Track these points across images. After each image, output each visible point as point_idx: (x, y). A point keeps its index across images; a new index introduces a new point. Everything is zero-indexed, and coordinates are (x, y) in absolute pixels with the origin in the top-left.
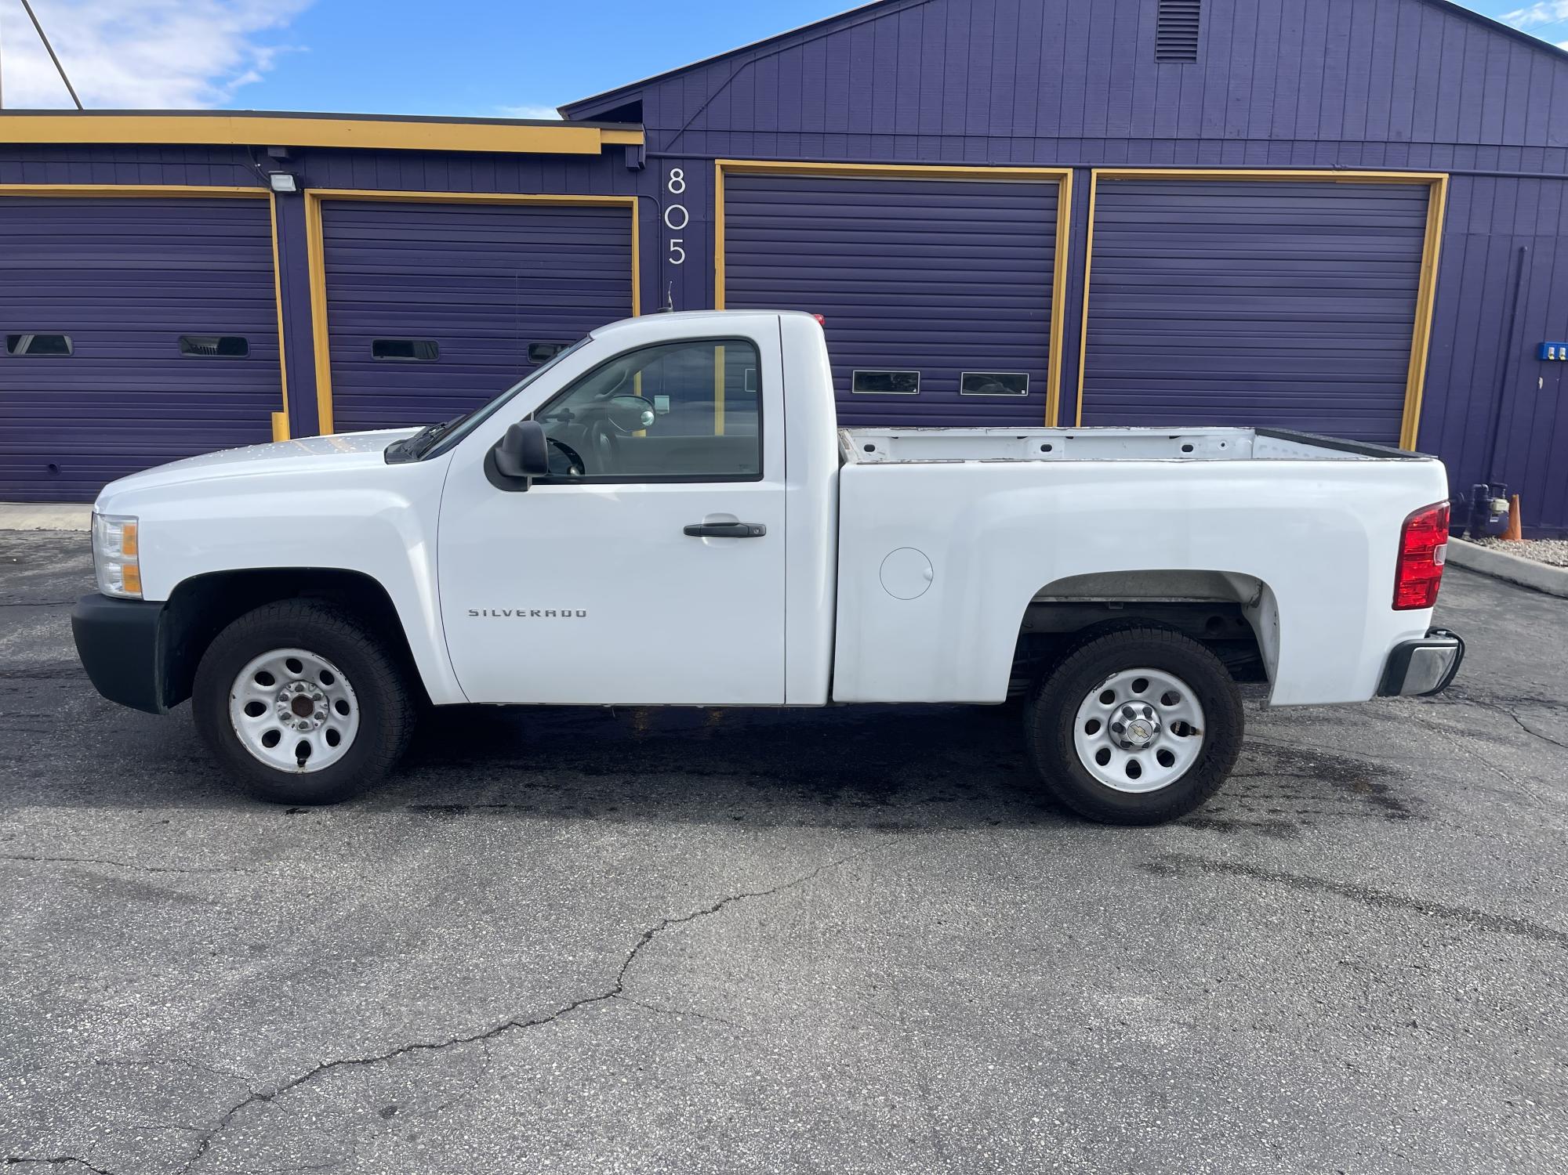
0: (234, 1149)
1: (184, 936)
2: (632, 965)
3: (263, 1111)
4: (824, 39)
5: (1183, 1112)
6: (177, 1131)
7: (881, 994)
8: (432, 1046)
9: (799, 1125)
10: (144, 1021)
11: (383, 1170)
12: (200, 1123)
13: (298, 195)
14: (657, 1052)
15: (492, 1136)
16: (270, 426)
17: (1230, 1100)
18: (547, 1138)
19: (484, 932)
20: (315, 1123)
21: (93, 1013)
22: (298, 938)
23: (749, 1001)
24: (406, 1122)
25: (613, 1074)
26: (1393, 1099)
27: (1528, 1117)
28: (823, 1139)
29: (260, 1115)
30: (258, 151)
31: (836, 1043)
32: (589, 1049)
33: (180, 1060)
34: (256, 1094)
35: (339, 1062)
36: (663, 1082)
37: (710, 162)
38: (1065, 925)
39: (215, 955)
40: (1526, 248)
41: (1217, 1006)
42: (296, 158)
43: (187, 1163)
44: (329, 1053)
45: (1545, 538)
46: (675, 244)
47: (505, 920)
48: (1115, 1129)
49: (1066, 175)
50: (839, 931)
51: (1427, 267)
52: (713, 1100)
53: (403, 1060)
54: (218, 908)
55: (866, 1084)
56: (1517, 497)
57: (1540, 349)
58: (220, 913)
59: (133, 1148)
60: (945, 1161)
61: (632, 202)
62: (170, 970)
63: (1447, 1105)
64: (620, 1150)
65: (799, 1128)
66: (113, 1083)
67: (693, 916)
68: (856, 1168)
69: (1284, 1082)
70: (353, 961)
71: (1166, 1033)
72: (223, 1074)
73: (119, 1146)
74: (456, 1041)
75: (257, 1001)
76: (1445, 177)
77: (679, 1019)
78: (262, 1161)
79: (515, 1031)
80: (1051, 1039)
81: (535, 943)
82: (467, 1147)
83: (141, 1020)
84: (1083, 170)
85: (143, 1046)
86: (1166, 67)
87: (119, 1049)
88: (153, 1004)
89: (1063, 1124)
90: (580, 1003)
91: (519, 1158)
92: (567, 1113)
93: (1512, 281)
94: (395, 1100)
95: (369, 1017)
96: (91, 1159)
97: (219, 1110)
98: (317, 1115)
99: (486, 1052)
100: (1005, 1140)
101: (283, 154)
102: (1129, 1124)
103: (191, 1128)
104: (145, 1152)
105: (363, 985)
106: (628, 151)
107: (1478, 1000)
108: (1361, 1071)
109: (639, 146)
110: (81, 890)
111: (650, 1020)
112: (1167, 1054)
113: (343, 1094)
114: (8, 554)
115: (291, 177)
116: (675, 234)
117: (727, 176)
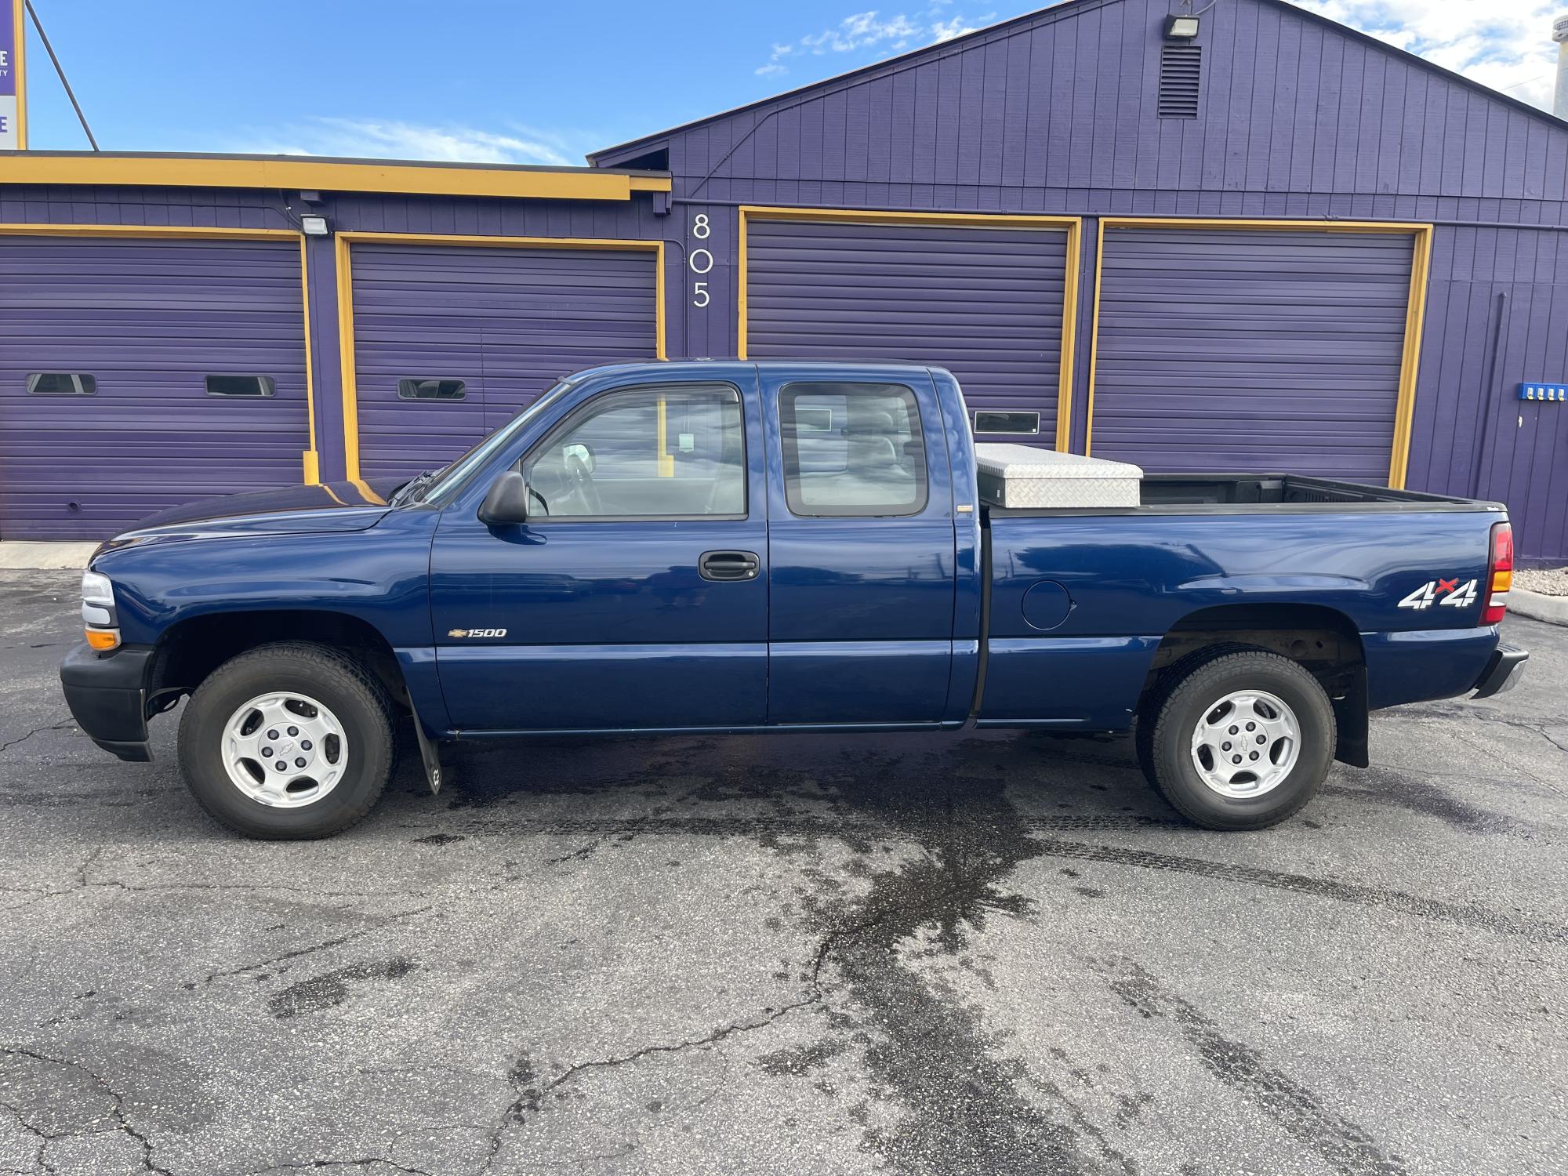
0: (526, 1144)
2: (822, 974)
4: (845, 92)
5: (1372, 1092)
6: (466, 1130)
7: (1062, 996)
8: (668, 1049)
9: (1035, 1111)
10: (389, 1032)
12: (484, 1121)
13: (329, 238)
16: (301, 465)
17: (1409, 1080)
20: (591, 1118)
21: (335, 1027)
22: (499, 954)
24: (675, 1115)
30: (289, 195)
32: (814, 1049)
33: (439, 1066)
34: (524, 1096)
35: (588, 1064)
37: (733, 209)
38: (1206, 931)
39: (428, 970)
40: (1505, 294)
41: (1369, 1000)
42: (328, 201)
43: (488, 1158)
44: (575, 1057)
45: (1527, 569)
46: (700, 288)
47: (687, 934)
49: (1075, 223)
50: (1001, 940)
51: (1412, 311)
53: (647, 1061)
57: (1519, 390)
58: (414, 932)
59: (430, 1147)
60: (1178, 1140)
61: (658, 246)
62: (392, 985)
66: (385, 1089)
67: (859, 929)
69: (1450, 1063)
70: (560, 974)
71: (1332, 1025)
72: (485, 1077)
73: (416, 1146)
74: (688, 1044)
75: (487, 1011)
76: (1430, 227)
77: (885, 1021)
78: (557, 1153)
79: (739, 1033)
80: (1231, 1032)
81: (723, 955)
82: (741, 1136)
83: (385, 1032)
84: (1091, 219)
85: (398, 1055)
86: (1168, 123)
87: (376, 1058)
88: (388, 1017)
90: (788, 1008)
92: (819, 1105)
93: (1492, 325)
94: (655, 1096)
95: (598, 1024)
96: (394, 1159)
97: (495, 1108)
98: (590, 1112)
99: (721, 1053)
100: (1224, 1120)
101: (315, 198)
103: (476, 1126)
104: (444, 1150)
105: (579, 995)
106: (656, 199)
108: (1512, 1051)
109: (666, 193)
110: (270, 914)
112: (1340, 1043)
113: (605, 1092)
114: (45, 593)
115: (323, 221)
116: (700, 278)
117: (748, 222)
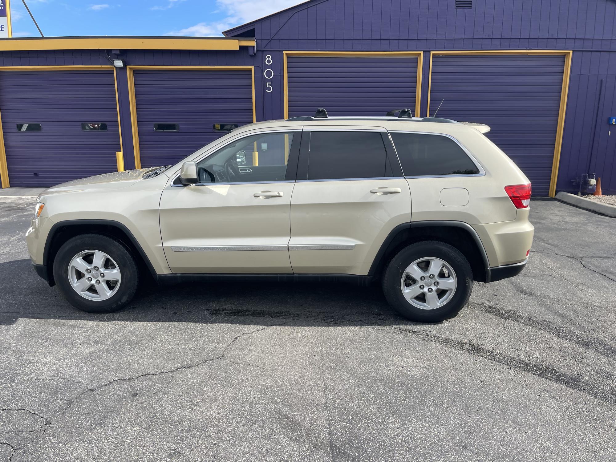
0: (80, 407)
1: (70, 338)
2: (228, 348)
3: (91, 394)
4: (325, 2)
5: (417, 396)
6: (61, 401)
7: (317, 358)
8: (153, 374)
9: (278, 400)
10: (53, 366)
11: (130, 413)
12: (69, 398)
13: (123, 69)
14: (232, 377)
15: (170, 403)
16: (116, 157)
17: (435, 392)
18: (189, 403)
19: (177, 337)
20: (109, 398)
21: (35, 363)
22: (110, 339)
23: (269, 360)
24: (141, 398)
25: (215, 383)
26: (495, 393)
27: (545, 400)
28: (286, 404)
29: (90, 396)
30: (109, 51)
31: (297, 374)
32: (208, 376)
33: (64, 379)
34: (90, 389)
35: (120, 379)
36: (233, 386)
37: (281, 52)
39: (80, 344)
40: (604, 80)
41: (439, 362)
42: (123, 54)
43: (63, 411)
44: (117, 376)
45: (611, 195)
46: (269, 85)
48: (391, 401)
49: (420, 54)
50: (306, 337)
51: (564, 88)
52: (249, 392)
53: (142, 378)
54: (83, 329)
55: (305, 387)
56: (600, 179)
57: (609, 120)
58: (84, 331)
59: (45, 406)
60: (328, 411)
61: (252, 68)
62: (64, 349)
63: (515, 395)
64: (214, 407)
65: (278, 401)
66: (40, 386)
67: (254, 332)
68: (296, 413)
69: (456, 387)
70: (129, 347)
71: (417, 371)
72: (79, 383)
73: (40, 406)
74: (162, 373)
75: (94, 359)
76: (571, 52)
77: (242, 366)
78: (89, 410)
79: (183, 369)
80: (375, 373)
81: (195, 341)
82: (161, 406)
83: (52, 366)
84: (427, 52)
85: (52, 374)
86: (459, 10)
87: (43, 375)
88: (57, 360)
89: (373, 400)
90: (208, 360)
91: (178, 409)
92: (197, 396)
94: (137, 391)
95: (132, 365)
96: (30, 409)
97: (76, 394)
98: (110, 396)
99: (172, 376)
100: (351, 405)
101: (118, 52)
102: (396, 400)
103: (66, 400)
104: (49, 407)
105: (131, 354)
106: (249, 49)
107: (537, 361)
108: (486, 383)
109: (254, 46)
110: (35, 323)
111: (232, 366)
112: (416, 377)
113: (120, 389)
114: (19, 207)
115: (121, 61)
116: (269, 80)
117: (288, 58)
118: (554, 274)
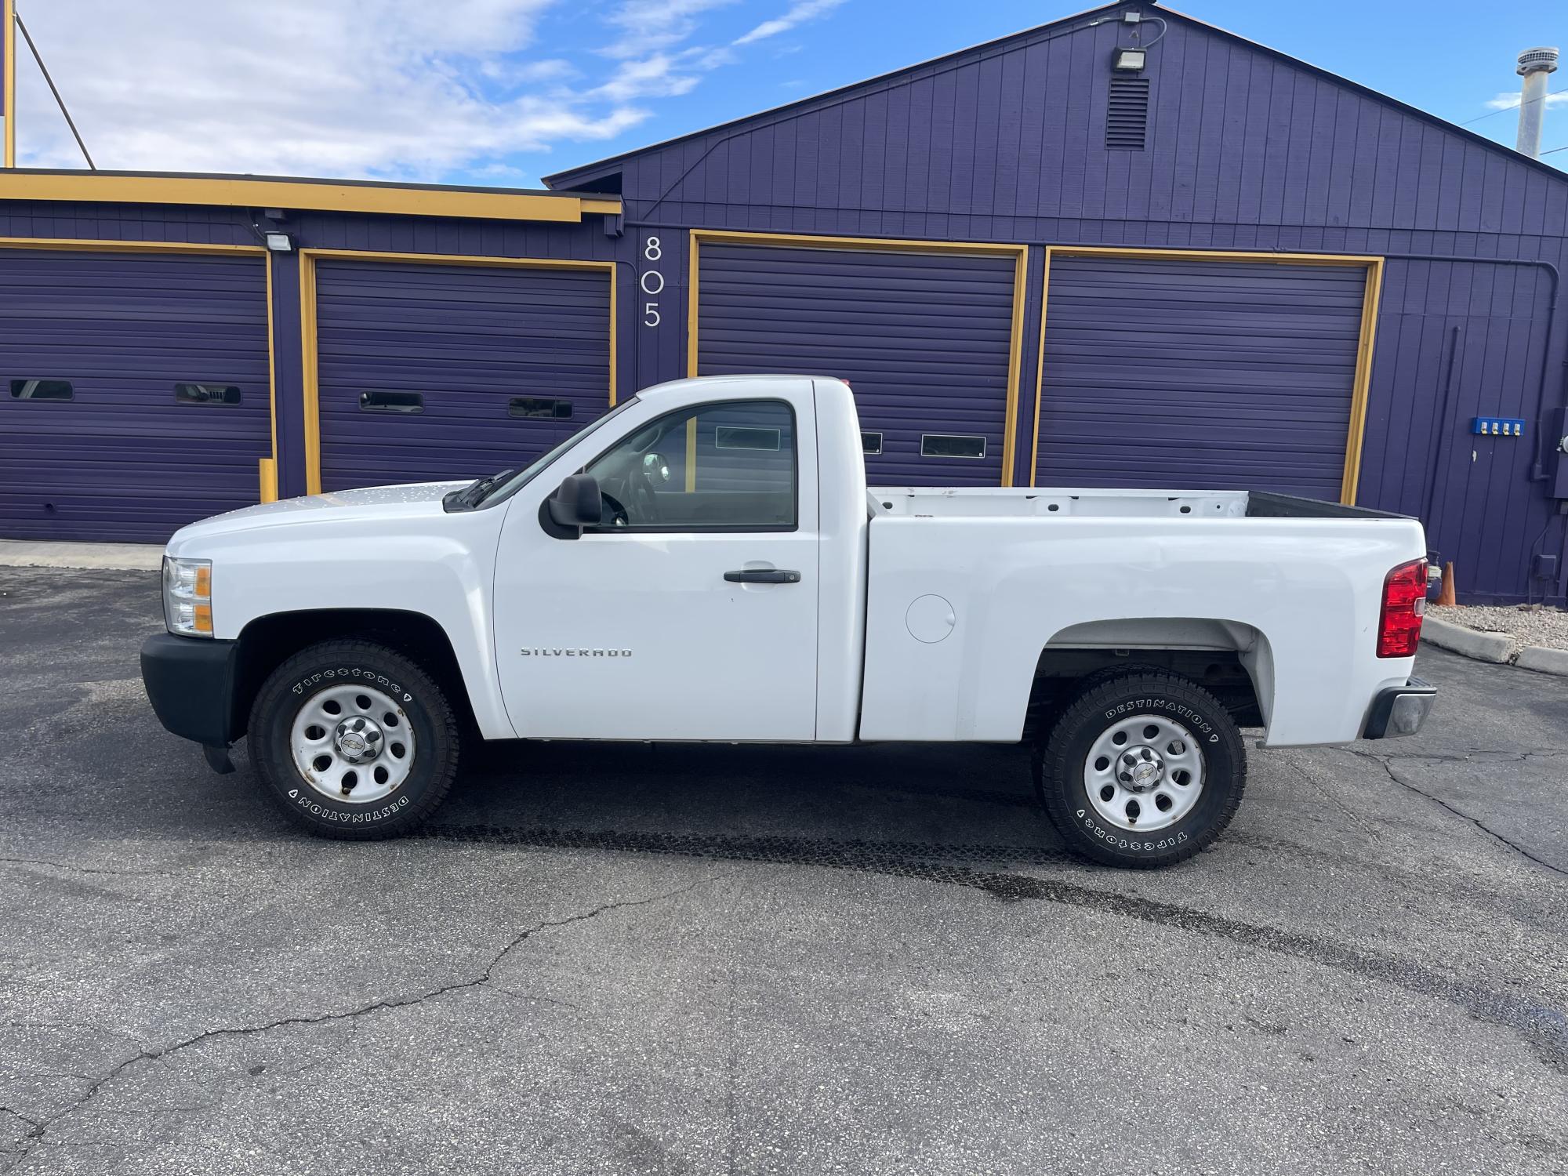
0: (118, 1094)
1: (105, 926)
2: (503, 959)
3: (148, 1067)
4: (793, 120)
5: (952, 1083)
6: (73, 1079)
7: (719, 986)
8: (307, 1021)
9: (614, 1088)
10: (59, 993)
11: (242, 1114)
12: (93, 1073)
13: (293, 254)
14: (506, 1029)
15: (343, 1091)
16: (257, 472)
17: (997, 1075)
18: (390, 1094)
19: (376, 930)
20: (192, 1077)
21: (15, 985)
22: (207, 931)
23: (600, 990)
24: (270, 1078)
25: (462, 1045)
26: (1141, 1079)
27: (1257, 1099)
28: (631, 1099)
29: (146, 1069)
30: (256, 213)
31: (667, 1025)
32: (445, 1026)
33: (85, 1025)
34: (146, 1053)
35: (222, 1031)
36: (504, 1052)
37: (685, 231)
38: (903, 934)
39: (130, 942)
40: (1459, 328)
41: (1015, 1002)
42: (292, 220)
43: (77, 1104)
44: (215, 1024)
45: (1480, 604)
46: (651, 308)
47: (398, 920)
48: (888, 1096)
49: (1022, 251)
50: (698, 935)
51: (1364, 345)
52: (544, 1067)
53: (277, 1030)
54: (139, 904)
55: (683, 1057)
56: (1451, 565)
57: (1474, 424)
58: (141, 908)
59: (31, 1090)
60: (732, 1118)
61: (611, 267)
62: (89, 953)
63: (1189, 1086)
64: (451, 1104)
65: (613, 1090)
66: (24, 1040)
67: (570, 920)
68: (653, 1121)
69: (1050, 1063)
70: (252, 951)
71: (961, 1022)
72: (120, 1036)
73: (19, 1089)
74: (329, 1017)
75: (160, 981)
76: (1381, 260)
77: (533, 1003)
78: (141, 1104)
79: (384, 1010)
80: (857, 1025)
81: (420, 939)
82: (319, 1099)
83: (56, 992)
84: (1037, 247)
85: (55, 1013)
86: (1116, 154)
87: (34, 1014)
88: (69, 979)
89: (844, 1091)
90: (445, 989)
91: (362, 1108)
92: (413, 1075)
93: (1446, 358)
94: (264, 1061)
95: (257, 996)
97: (112, 1063)
98: (194, 1071)
99: (354, 1027)
100: (789, 1102)
101: (279, 216)
102: (901, 1092)
103: (85, 1077)
104: (42, 1094)
105: (257, 970)
106: (607, 221)
107: (1250, 1004)
108: (1122, 1056)
109: (617, 215)
110: (21, 885)
111: (507, 1003)
112: (956, 1039)
113: (220, 1056)
115: (287, 238)
116: (652, 299)
117: (701, 245)
118: (1318, 794)
